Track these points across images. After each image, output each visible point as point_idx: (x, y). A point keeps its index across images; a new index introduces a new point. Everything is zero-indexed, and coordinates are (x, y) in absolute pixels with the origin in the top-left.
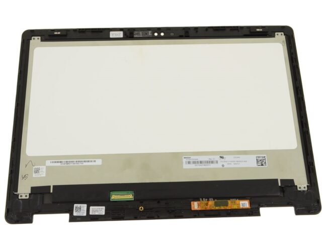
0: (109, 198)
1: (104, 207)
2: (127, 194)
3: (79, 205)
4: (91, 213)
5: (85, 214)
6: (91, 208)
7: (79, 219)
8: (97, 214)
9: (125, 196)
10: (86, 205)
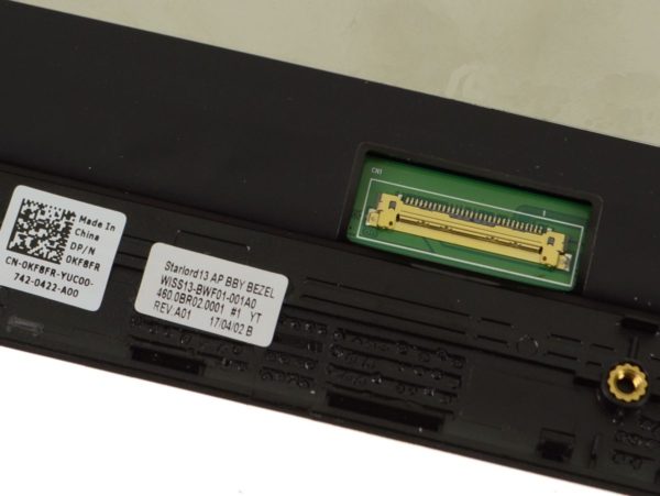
0: (350, 214)
1: (279, 283)
2: (522, 223)
3: (55, 204)
4: (145, 303)
5: (90, 299)
6: (161, 255)
7: (33, 326)
8: (199, 320)
9: (501, 232)
10: (119, 219)
